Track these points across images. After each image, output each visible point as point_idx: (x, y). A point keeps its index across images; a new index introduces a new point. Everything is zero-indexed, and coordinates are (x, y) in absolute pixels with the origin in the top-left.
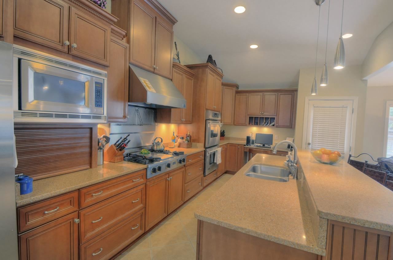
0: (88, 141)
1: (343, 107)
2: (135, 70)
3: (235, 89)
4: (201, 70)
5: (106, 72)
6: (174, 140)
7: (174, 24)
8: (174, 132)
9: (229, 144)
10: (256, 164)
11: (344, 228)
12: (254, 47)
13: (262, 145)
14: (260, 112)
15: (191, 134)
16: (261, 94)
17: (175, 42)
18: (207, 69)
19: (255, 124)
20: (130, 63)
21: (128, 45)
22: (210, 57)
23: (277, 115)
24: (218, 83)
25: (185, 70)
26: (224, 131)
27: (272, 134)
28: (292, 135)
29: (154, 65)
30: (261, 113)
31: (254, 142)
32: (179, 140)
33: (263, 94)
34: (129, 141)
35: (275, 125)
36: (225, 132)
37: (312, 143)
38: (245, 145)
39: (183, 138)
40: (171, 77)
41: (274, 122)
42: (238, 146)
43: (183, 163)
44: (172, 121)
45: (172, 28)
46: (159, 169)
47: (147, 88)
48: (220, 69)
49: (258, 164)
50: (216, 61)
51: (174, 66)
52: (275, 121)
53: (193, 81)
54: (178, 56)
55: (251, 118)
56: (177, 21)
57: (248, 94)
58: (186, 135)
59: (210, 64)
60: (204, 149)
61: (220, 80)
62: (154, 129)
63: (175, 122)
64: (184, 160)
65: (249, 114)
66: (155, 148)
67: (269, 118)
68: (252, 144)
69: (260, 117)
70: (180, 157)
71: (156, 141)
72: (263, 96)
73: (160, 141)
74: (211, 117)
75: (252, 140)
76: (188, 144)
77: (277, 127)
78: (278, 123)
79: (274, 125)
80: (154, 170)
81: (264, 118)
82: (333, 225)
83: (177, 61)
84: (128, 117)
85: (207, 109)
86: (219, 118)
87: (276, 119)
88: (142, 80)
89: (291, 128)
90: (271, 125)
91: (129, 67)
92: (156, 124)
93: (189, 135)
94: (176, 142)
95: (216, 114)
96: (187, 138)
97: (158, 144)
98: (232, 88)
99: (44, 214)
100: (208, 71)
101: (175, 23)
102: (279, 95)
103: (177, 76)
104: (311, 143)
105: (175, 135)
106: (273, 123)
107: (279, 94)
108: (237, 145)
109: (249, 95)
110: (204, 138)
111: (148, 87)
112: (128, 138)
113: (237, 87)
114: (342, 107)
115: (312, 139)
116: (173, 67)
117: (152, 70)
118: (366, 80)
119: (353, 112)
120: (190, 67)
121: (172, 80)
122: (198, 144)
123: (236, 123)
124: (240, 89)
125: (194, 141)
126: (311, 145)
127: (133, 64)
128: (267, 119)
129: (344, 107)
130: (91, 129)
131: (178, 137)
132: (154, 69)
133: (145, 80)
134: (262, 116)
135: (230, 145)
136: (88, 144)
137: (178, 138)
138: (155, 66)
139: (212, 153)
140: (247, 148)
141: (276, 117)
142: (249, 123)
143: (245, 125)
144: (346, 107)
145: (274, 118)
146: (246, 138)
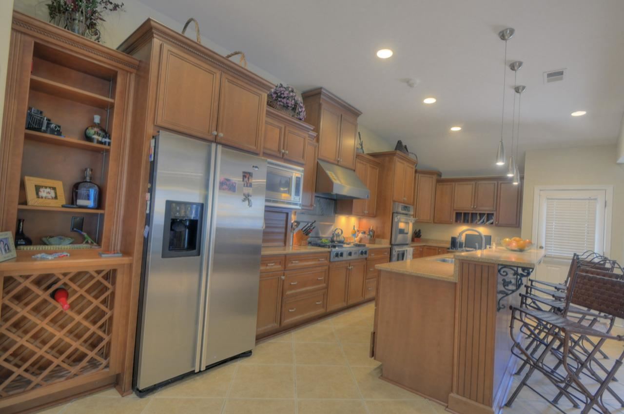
0: (284, 223)
1: (590, 199)
2: (322, 164)
3: (435, 177)
4: (387, 159)
5: (303, 169)
6: (354, 234)
7: (358, 116)
8: (354, 226)
9: (425, 247)
10: (447, 258)
11: (469, 264)
12: (456, 129)
14: (471, 205)
15: (374, 229)
16: (473, 183)
17: (359, 133)
18: (395, 157)
19: (464, 222)
20: (318, 159)
21: (317, 144)
22: (399, 143)
23: (496, 210)
24: (410, 171)
25: (368, 158)
26: (419, 231)
27: (490, 235)
29: (338, 157)
30: (472, 207)
31: (462, 245)
32: (360, 235)
33: (476, 184)
34: (314, 228)
35: (494, 223)
36: (421, 231)
37: (546, 246)
38: (449, 249)
39: (364, 233)
40: (354, 169)
41: (492, 218)
42: (439, 249)
43: (364, 256)
44: (353, 213)
45: (356, 120)
46: (342, 255)
47: (334, 181)
48: (413, 155)
49: (449, 258)
50: (407, 147)
51: (358, 156)
52: (494, 217)
53: (378, 170)
54: (361, 145)
55: (458, 215)
56: (362, 113)
58: (368, 229)
59: (398, 152)
60: (390, 246)
61: (412, 168)
62: (333, 221)
63: (357, 215)
64: (366, 253)
65: (455, 208)
66: (335, 238)
67: (485, 214)
68: (459, 247)
69: (472, 212)
70: (361, 249)
71: (336, 232)
72: (476, 185)
73: (340, 232)
74: (400, 210)
75: (460, 242)
76: (370, 240)
77: (497, 225)
78: (498, 219)
79: (492, 223)
80: (337, 255)
81: (477, 214)
82: (463, 263)
83: (360, 151)
84: (315, 205)
85: (394, 201)
86: (412, 213)
87: (495, 215)
88: (329, 173)
90: (488, 223)
91: (318, 162)
92: (336, 215)
93: (372, 229)
94: (356, 237)
95: (406, 207)
96: (369, 232)
97: (338, 235)
98: (431, 176)
99: (267, 265)
100: (396, 159)
101: (360, 115)
102: (499, 184)
103: (359, 166)
104: (544, 247)
105: (356, 229)
106: (491, 221)
108: (437, 248)
109: (455, 184)
110: (390, 234)
111: (334, 179)
112: (313, 224)
113: (439, 174)
114: (588, 199)
115: (546, 241)
116: (356, 157)
117: (336, 162)
119: (605, 206)
120: (374, 155)
121: (354, 171)
122: (382, 240)
123: (438, 221)
124: (443, 177)
125: (378, 237)
126: (544, 249)
127: (320, 159)
128: (481, 215)
129: (592, 199)
130: (287, 214)
131: (358, 231)
132: (338, 161)
133: (331, 173)
134: (474, 212)
135: (427, 248)
136: (284, 226)
137: (359, 233)
138: (339, 159)
139: (401, 252)
141: (495, 213)
142: (456, 221)
143: (448, 223)
144: (595, 199)
145: (493, 214)
146: (450, 240)
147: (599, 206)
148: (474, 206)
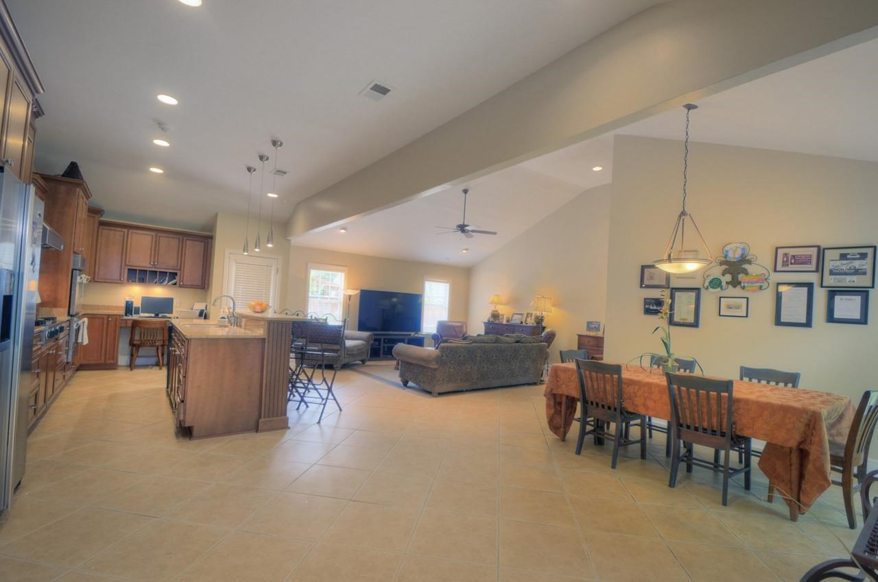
1: (268, 266)
3: (97, 218)
4: (62, 187)
13: (153, 315)
14: (151, 262)
18: (78, 189)
19: (140, 282)
22: (73, 166)
23: (180, 269)
24: (85, 208)
25: (40, 184)
27: (171, 297)
28: (204, 300)
31: (139, 310)
33: (156, 236)
35: (178, 284)
38: (122, 316)
41: (175, 278)
42: (108, 318)
52: (177, 277)
55: (131, 271)
57: (126, 230)
61: (87, 205)
65: (127, 264)
67: (166, 272)
68: (135, 314)
69: (151, 269)
74: (78, 265)
75: (135, 307)
77: (180, 286)
78: (182, 280)
79: (175, 284)
81: (156, 272)
85: (75, 253)
87: (178, 275)
89: (204, 288)
90: (169, 283)
95: (84, 260)
98: (94, 215)
100: (80, 192)
101: (40, 116)
102: (184, 240)
106: (174, 281)
107: (185, 238)
108: (106, 317)
109: (128, 231)
110: (68, 300)
113: (101, 214)
114: (266, 266)
118: (289, 240)
119: (277, 273)
122: (54, 309)
123: (99, 279)
128: (162, 273)
134: (153, 269)
135: (89, 318)
140: (127, 320)
141: (178, 272)
142: (128, 281)
143: (119, 282)
144: (271, 266)
145: (176, 274)
146: (124, 305)
147: (273, 272)
148: (154, 262)
